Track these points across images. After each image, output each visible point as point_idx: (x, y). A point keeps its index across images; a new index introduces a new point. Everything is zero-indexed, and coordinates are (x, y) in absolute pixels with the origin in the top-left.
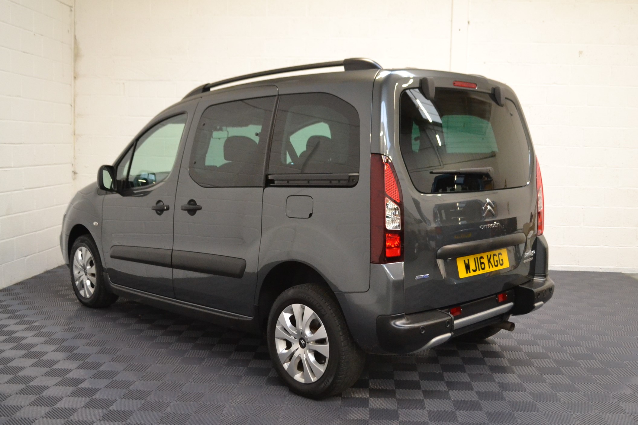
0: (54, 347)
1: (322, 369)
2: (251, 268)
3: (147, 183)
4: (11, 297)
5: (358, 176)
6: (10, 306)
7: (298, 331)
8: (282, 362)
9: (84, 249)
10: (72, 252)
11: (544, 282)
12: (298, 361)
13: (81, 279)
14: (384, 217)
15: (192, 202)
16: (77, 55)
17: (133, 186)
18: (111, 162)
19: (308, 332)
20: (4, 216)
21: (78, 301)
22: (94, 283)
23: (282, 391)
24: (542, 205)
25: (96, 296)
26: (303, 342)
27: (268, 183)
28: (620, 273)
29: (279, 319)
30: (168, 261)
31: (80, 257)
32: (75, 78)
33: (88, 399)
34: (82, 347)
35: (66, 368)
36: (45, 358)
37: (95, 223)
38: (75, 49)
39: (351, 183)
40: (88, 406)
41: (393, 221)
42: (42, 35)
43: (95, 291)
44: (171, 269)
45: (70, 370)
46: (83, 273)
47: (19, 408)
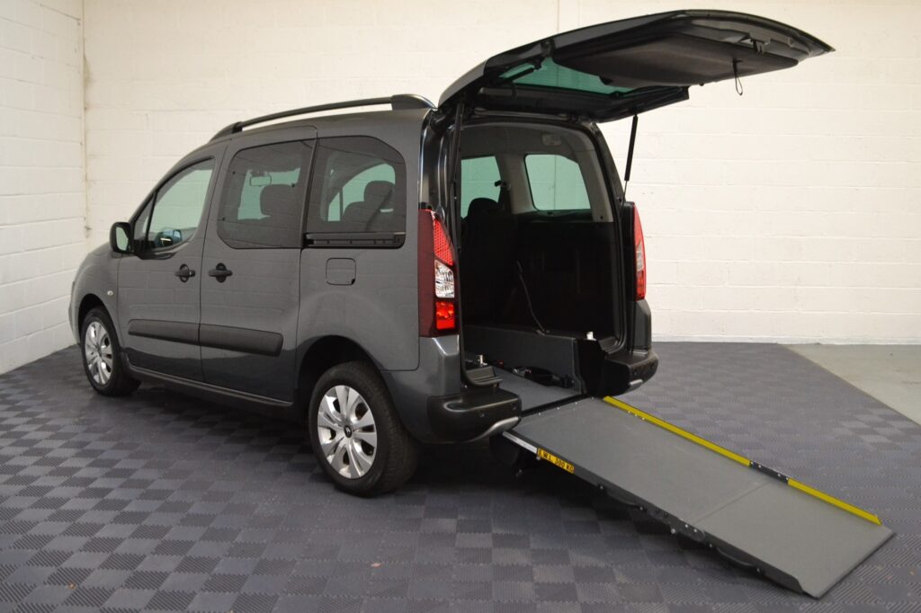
0: (61, 443)
1: (369, 461)
2: (288, 345)
3: (171, 243)
4: (11, 385)
5: (405, 235)
6: (9, 395)
7: (342, 417)
8: (326, 454)
9: (97, 324)
10: (83, 330)
11: (647, 356)
12: (343, 453)
13: (95, 361)
14: (433, 282)
15: (221, 266)
16: (87, 81)
17: (154, 247)
18: (126, 218)
19: (354, 419)
21: (91, 388)
22: (111, 366)
23: (327, 489)
24: (642, 263)
25: (112, 381)
26: (348, 430)
27: (306, 243)
28: (776, 344)
29: (322, 404)
30: (195, 337)
31: (93, 335)
32: (86, 109)
33: (98, 500)
34: (95, 442)
35: (74, 466)
36: (50, 455)
37: (109, 293)
38: (84, 72)
39: (397, 243)
40: (98, 507)
41: (446, 288)
42: (42, 58)
43: (112, 376)
44: (198, 347)
45: (79, 469)
46: (97, 354)
47: (18, 511)
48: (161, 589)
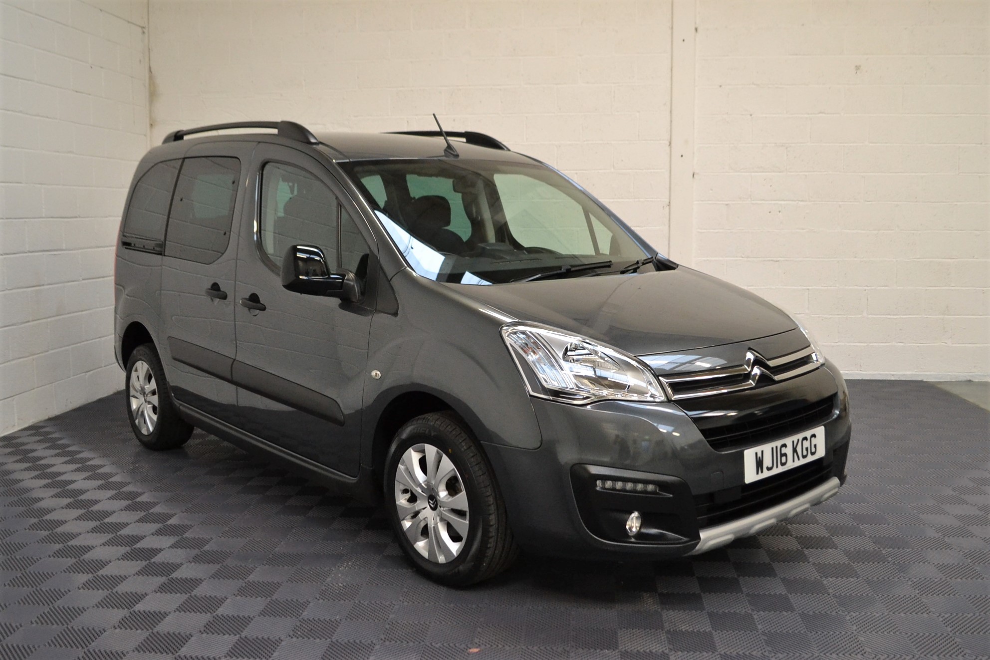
0: (110, 493)
16: (153, 94)
20: (54, 316)
32: (151, 125)
35: (121, 521)
38: (150, 86)
42: (102, 67)
48: (243, 635)
